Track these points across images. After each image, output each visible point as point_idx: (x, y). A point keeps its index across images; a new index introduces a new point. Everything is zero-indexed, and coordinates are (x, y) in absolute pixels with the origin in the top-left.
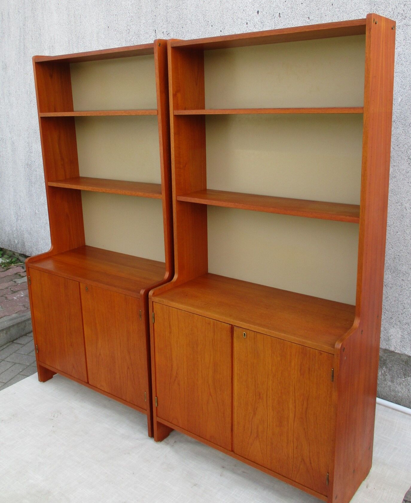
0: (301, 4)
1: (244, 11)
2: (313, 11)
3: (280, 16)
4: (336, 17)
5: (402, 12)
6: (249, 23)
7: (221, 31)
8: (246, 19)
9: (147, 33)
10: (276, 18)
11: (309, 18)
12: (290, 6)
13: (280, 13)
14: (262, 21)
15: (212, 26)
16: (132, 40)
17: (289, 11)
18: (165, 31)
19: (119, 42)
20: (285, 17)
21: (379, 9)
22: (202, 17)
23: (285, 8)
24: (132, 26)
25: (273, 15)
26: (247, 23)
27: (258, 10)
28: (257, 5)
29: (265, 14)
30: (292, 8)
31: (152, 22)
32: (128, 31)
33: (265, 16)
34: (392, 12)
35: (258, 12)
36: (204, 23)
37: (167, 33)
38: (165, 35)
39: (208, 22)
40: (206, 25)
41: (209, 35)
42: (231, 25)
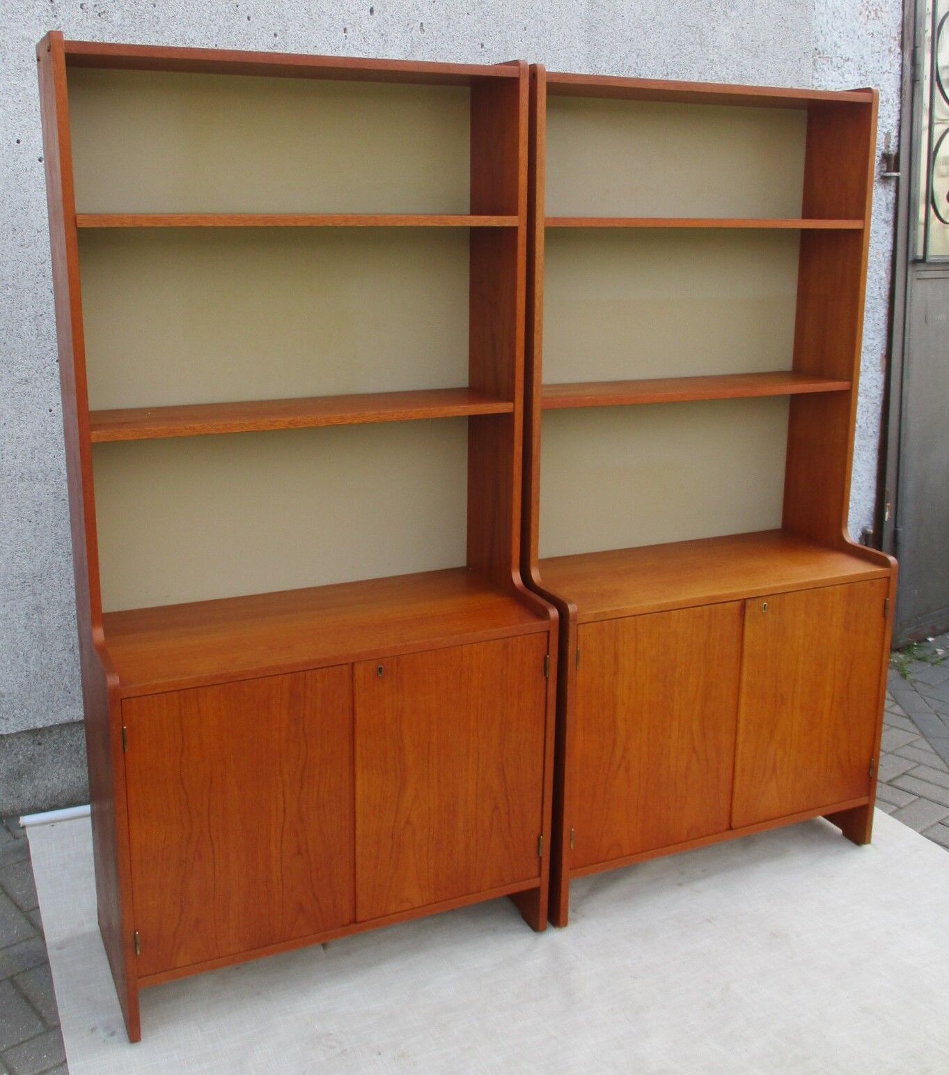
0: (466, 15)
2: (491, 34)
3: (422, 29)
4: (534, 54)
5: (635, 66)
6: (350, 30)
7: (275, 35)
8: (343, 20)
10: (413, 31)
11: (482, 45)
12: (443, 12)
13: (422, 23)
14: (384, 33)
15: (249, 19)
17: (443, 23)
20: (435, 33)
21: (602, 53)
23: (434, 16)
25: (409, 25)
26: (345, 29)
27: (372, 5)
29: (389, 17)
30: (448, 18)
33: (390, 23)
34: (621, 63)
35: (372, 11)
36: (224, 6)
37: (97, 9)
38: (91, 14)
39: (237, 6)
40: (230, 12)
41: (240, 37)
42: (304, 26)
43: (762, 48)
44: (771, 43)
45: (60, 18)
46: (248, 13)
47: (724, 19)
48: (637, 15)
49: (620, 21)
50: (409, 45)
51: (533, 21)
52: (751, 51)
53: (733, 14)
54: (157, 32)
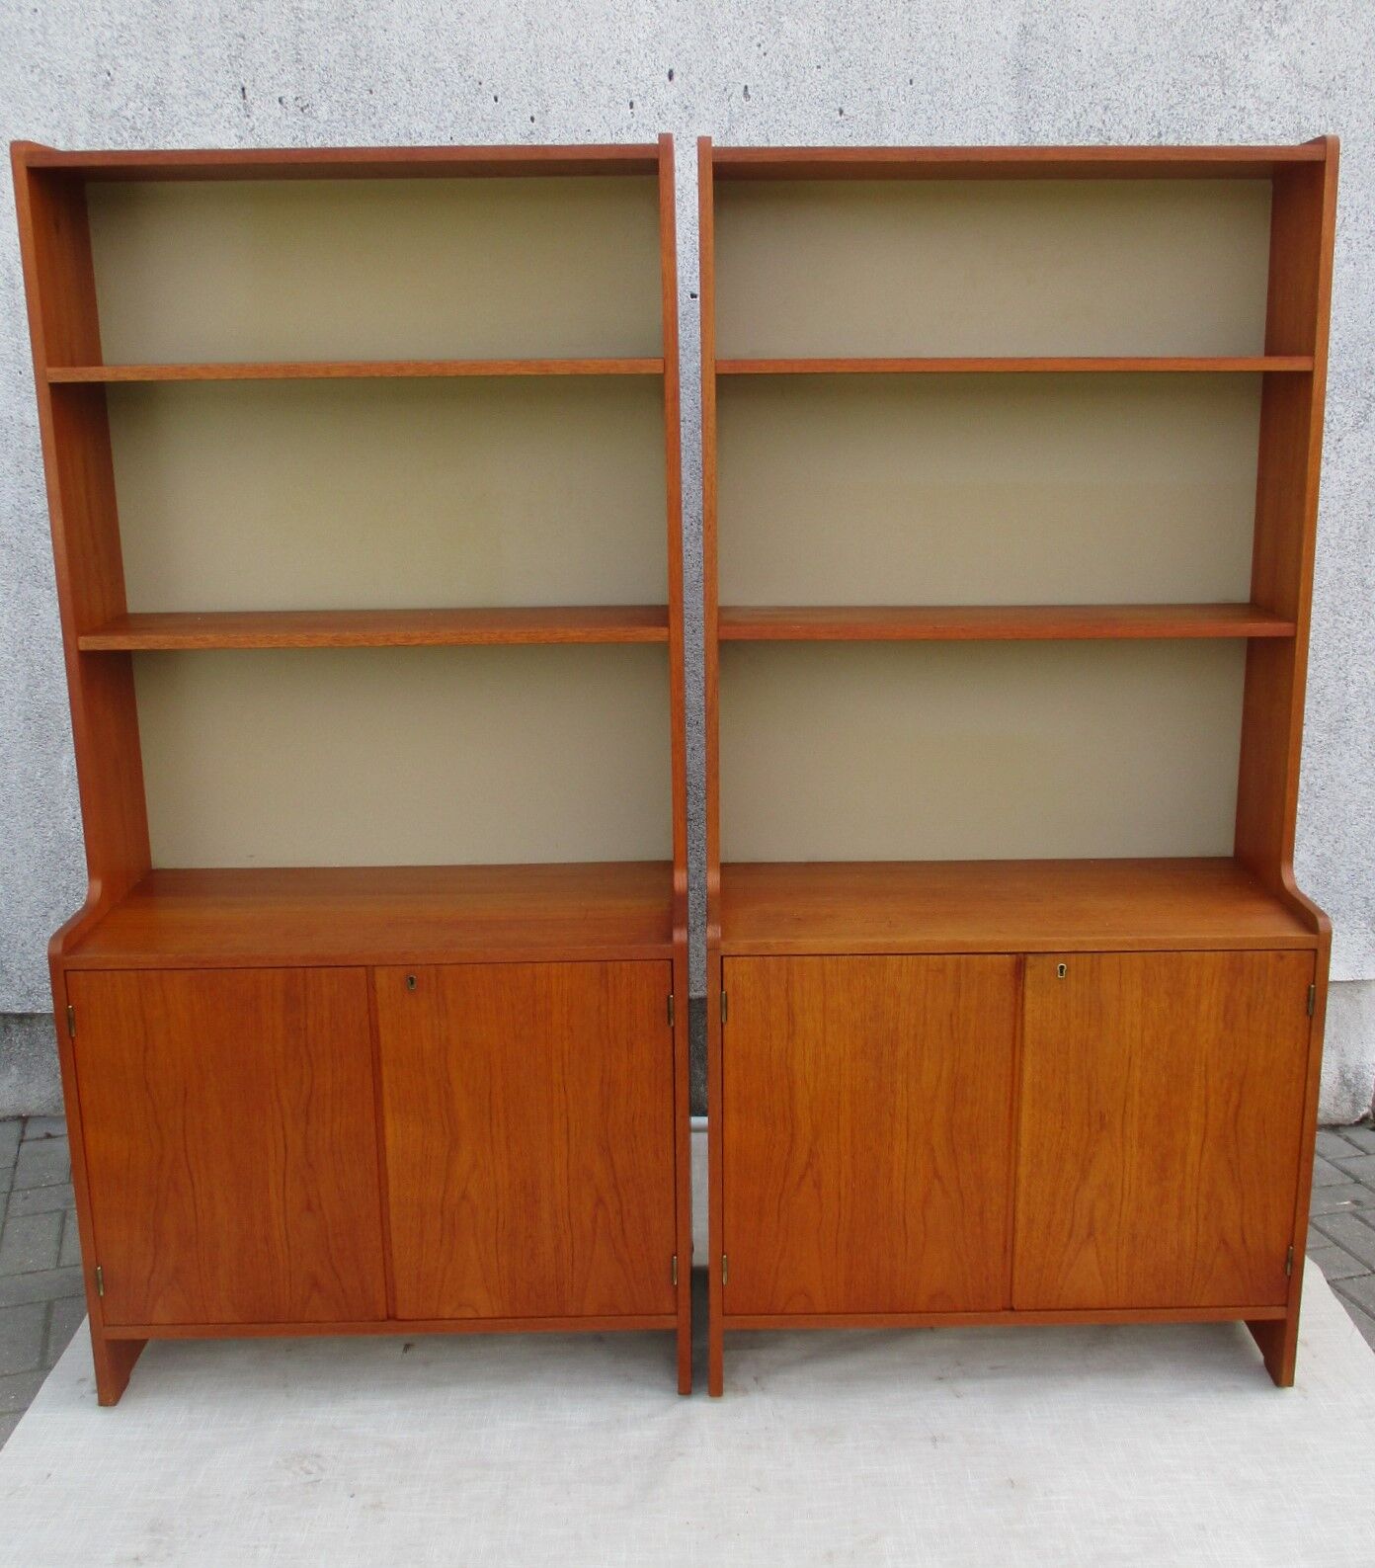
0: (815, 69)
1: (618, 63)
2: (854, 94)
3: (746, 95)
4: (924, 117)
5: (1100, 125)
6: (638, 104)
7: (532, 119)
8: (628, 91)
9: (199, 93)
10: (733, 99)
11: (841, 112)
12: (780, 68)
13: (746, 87)
14: (688, 104)
15: (496, 100)
16: (129, 114)
17: (778, 84)
18: (289, 95)
19: (55, 114)
20: (766, 99)
21: (1041, 109)
22: (455, 65)
23: (765, 74)
24: (122, 61)
25: (725, 90)
26: (631, 105)
27: (671, 67)
28: (669, 52)
29: (697, 82)
30: (787, 75)
31: (225, 57)
32: (105, 76)
33: (698, 89)
34: (1075, 123)
35: (671, 76)
36: (463, 84)
37: (299, 102)
38: (292, 109)
39: (480, 83)
40: (470, 93)
41: (484, 125)
42: (572, 103)
43: (1340, 82)
44: (1359, 72)
45: (254, 118)
46: (495, 92)
47: (1267, 41)
48: (1105, 45)
49: (1073, 59)
50: (726, 119)
51: (924, 69)
52: (1318, 89)
53: (1285, 31)
54: (374, 126)
